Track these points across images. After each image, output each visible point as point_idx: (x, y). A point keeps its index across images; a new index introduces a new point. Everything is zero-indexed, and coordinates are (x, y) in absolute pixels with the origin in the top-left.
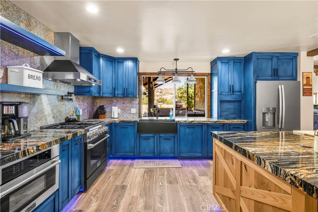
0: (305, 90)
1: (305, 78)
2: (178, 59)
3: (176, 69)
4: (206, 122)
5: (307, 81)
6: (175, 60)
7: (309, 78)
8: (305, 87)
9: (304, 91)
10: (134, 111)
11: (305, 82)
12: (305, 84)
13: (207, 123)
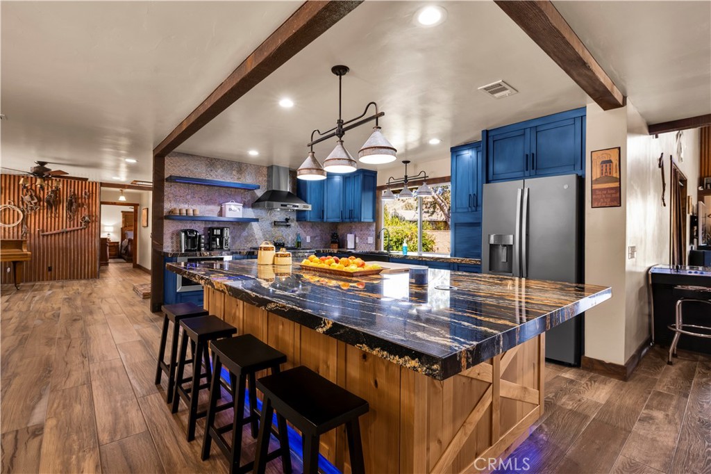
0: (598, 192)
1: (599, 163)
2: (408, 162)
3: (406, 177)
4: (424, 259)
5: (604, 171)
6: (404, 162)
7: (610, 162)
8: (596, 186)
9: (594, 197)
10: (371, 240)
11: (597, 174)
12: (596, 180)
13: (425, 261)
